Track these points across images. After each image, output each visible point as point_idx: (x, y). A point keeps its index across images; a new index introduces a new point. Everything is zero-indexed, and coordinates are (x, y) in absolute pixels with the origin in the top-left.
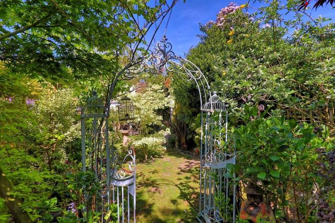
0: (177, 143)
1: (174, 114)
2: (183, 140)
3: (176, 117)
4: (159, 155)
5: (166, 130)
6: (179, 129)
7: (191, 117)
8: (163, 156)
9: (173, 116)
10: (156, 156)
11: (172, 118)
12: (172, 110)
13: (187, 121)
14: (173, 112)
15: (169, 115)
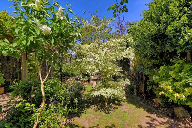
0: (135, 90)
1: (133, 65)
2: (142, 89)
3: (135, 68)
4: (119, 101)
5: (126, 80)
6: (137, 79)
7: (151, 68)
8: (122, 103)
9: (132, 67)
10: (117, 102)
11: (131, 68)
12: (131, 62)
13: (147, 72)
14: (132, 64)
15: (129, 66)
